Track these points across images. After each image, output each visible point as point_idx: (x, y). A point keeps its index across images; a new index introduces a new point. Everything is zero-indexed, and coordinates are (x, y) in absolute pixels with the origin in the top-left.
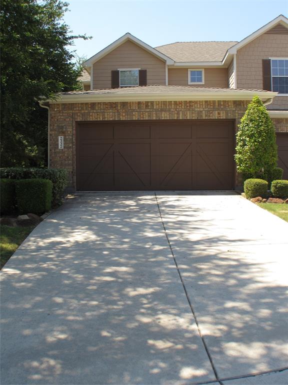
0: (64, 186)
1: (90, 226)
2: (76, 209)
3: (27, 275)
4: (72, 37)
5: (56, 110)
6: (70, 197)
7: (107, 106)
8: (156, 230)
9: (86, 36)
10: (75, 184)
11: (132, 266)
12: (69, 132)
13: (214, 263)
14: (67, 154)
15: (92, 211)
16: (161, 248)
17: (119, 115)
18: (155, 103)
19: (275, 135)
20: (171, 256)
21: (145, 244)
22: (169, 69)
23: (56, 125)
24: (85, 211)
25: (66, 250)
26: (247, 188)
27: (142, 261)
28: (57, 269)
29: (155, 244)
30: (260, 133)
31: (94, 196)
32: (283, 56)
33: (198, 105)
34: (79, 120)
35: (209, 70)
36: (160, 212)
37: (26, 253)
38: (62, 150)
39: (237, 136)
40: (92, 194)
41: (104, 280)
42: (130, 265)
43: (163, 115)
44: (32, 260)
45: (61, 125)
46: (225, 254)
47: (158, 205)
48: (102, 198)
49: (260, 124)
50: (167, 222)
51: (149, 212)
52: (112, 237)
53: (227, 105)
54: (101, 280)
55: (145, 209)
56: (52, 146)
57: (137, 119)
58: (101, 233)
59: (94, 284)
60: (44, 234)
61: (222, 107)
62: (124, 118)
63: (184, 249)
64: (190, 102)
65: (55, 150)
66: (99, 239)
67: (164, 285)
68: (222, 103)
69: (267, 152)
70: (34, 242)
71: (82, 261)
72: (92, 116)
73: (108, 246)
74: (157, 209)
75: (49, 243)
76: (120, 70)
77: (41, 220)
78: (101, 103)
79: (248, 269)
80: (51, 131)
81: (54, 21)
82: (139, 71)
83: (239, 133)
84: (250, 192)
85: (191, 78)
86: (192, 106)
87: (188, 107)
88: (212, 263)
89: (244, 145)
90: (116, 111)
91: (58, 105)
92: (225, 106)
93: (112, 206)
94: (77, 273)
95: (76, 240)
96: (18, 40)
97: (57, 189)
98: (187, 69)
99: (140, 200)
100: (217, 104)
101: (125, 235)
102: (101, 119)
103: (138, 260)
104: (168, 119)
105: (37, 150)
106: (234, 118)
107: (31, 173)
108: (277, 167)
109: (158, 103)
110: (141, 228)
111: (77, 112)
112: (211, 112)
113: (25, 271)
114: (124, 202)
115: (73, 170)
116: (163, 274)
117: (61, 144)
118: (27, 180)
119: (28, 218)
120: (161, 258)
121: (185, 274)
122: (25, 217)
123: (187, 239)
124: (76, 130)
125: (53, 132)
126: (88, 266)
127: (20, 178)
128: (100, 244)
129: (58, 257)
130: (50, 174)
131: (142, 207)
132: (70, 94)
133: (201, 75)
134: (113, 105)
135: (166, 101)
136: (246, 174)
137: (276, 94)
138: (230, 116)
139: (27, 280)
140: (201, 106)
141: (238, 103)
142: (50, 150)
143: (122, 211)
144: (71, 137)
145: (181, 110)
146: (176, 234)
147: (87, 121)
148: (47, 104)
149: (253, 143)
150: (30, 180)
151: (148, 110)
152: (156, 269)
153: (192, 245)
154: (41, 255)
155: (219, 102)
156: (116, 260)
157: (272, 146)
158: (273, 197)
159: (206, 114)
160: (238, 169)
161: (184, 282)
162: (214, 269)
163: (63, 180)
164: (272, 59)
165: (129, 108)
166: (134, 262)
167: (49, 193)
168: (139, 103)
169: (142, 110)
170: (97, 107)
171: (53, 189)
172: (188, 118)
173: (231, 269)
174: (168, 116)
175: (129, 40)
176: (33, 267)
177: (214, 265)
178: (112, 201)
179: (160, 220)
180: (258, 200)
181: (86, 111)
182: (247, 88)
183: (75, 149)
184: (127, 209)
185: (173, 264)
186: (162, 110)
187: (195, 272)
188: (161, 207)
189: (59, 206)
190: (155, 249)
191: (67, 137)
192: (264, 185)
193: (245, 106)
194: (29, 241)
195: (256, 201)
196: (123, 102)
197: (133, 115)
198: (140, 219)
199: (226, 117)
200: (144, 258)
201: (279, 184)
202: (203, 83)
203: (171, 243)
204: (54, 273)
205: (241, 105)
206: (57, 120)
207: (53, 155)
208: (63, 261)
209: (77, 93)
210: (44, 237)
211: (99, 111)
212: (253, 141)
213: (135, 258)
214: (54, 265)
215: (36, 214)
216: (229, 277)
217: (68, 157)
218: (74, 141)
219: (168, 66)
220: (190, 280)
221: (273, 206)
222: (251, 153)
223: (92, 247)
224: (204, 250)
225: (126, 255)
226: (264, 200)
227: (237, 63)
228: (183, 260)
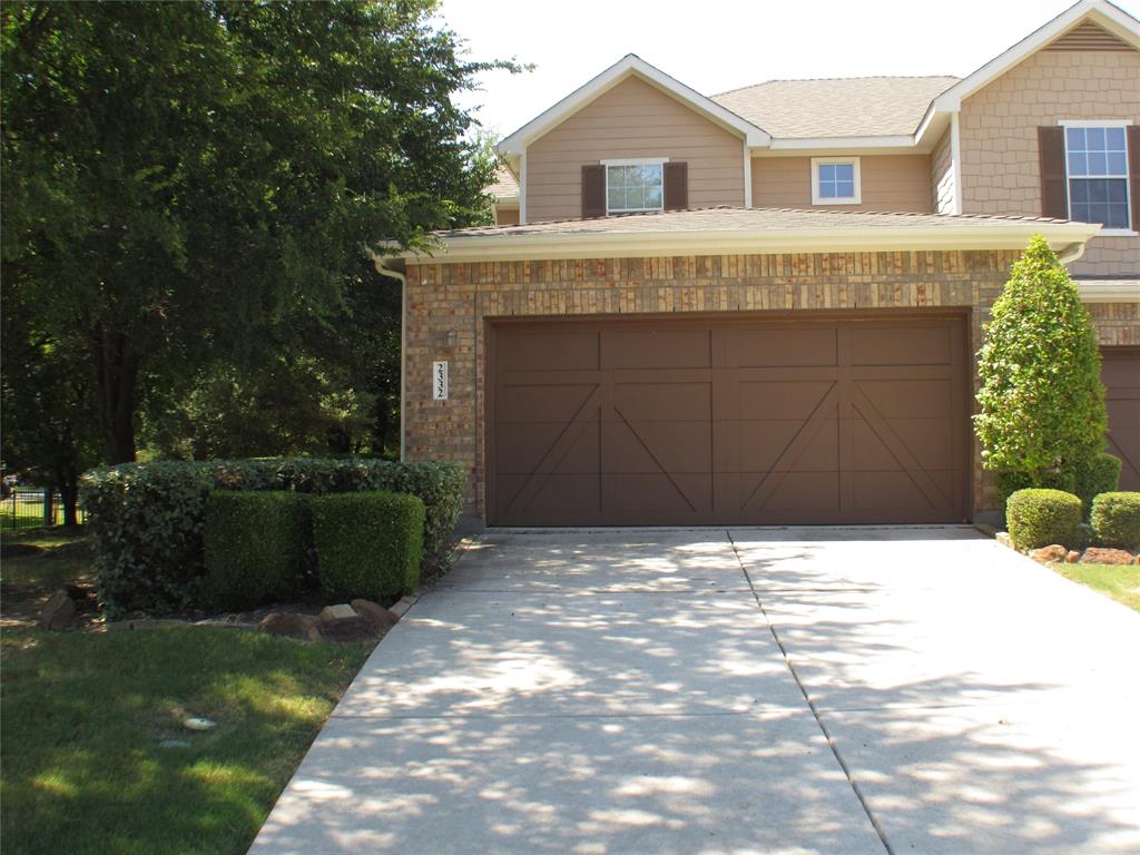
0: (456, 514)
1: (548, 638)
2: (495, 585)
3: (374, 805)
4: (476, 67)
5: (425, 282)
6: (469, 545)
7: (578, 271)
8: (759, 654)
9: (516, 64)
10: (483, 506)
11: (707, 774)
12: (465, 350)
13: (966, 764)
14: (460, 416)
15: (544, 591)
16: (786, 712)
17: (616, 297)
18: (725, 261)
19: (1096, 355)
20: (822, 739)
21: (732, 701)
22: (753, 160)
23: (424, 328)
24: (523, 592)
25: (483, 721)
26: (1017, 518)
27: (734, 757)
28: (466, 782)
29: (763, 701)
30: (1052, 349)
31: (544, 543)
32: (1100, 116)
33: (858, 265)
34: (494, 313)
35: (875, 162)
36: (756, 594)
37: (359, 729)
38: (444, 403)
39: (980, 357)
40: (536, 537)
41: (624, 824)
42: (698, 772)
43: (750, 297)
44: (384, 752)
45: (439, 328)
46: (990, 731)
47: (745, 573)
48: (567, 551)
49: (1054, 321)
50: (786, 628)
51: (721, 594)
52: (621, 676)
53: (945, 265)
54: (615, 823)
55: (707, 586)
56: (412, 393)
57: (670, 309)
58: (584, 664)
59: (593, 838)
60: (407, 666)
61: (930, 270)
62: (632, 305)
63: (857, 718)
64: (833, 256)
65: (421, 404)
66: (581, 682)
67: (822, 841)
68: (930, 260)
69: (1075, 405)
70: (382, 692)
71: (543, 758)
72: (534, 300)
73: (616, 705)
74: (744, 582)
75: (427, 696)
76: (607, 163)
77: (394, 621)
78: (560, 261)
79: (1079, 782)
80: (410, 344)
81: (414, 20)
82: (665, 165)
83: (987, 350)
84: (1027, 530)
85: (821, 186)
86: (840, 269)
87: (828, 273)
88: (959, 762)
89: (1004, 385)
90: (607, 285)
91: (432, 267)
92: (939, 269)
93: (602, 577)
94: (531, 797)
95: (513, 686)
96: (316, 76)
97: (437, 522)
98: (809, 159)
99: (687, 556)
100: (913, 263)
101: (660, 669)
102: (562, 310)
103: (717, 754)
104: (766, 307)
105: (354, 402)
106: (967, 303)
107: (358, 473)
108: (1106, 451)
109: (735, 260)
110: (710, 648)
111: (489, 288)
112: (896, 285)
113: (363, 789)
114: (637, 562)
115: (477, 463)
116: (808, 803)
117: (439, 388)
118: (349, 494)
119: (353, 614)
120: (789, 747)
121: (880, 802)
122: (343, 611)
123: (859, 682)
124: (486, 344)
125: (418, 350)
126: (562, 773)
127: (323, 489)
128: (590, 700)
129: (463, 741)
130: (418, 478)
131: (698, 578)
132: (467, 235)
133: (851, 176)
134: (597, 268)
135: (759, 256)
136: (1009, 473)
137: (1095, 229)
138: (956, 299)
139: (374, 822)
140: (867, 269)
141: (978, 257)
142: (408, 404)
143: (637, 591)
144: (469, 365)
145: (804, 283)
146: (822, 665)
147: (520, 317)
148: (399, 266)
149: (1031, 378)
150: (357, 495)
151: (705, 282)
152: (784, 786)
153: (879, 704)
154: (409, 737)
155: (921, 255)
156: (650, 754)
157: (1090, 387)
158: (1098, 544)
159: (883, 292)
160: (986, 459)
161: (884, 828)
162: (971, 784)
163: (456, 494)
164: (1067, 124)
165: (648, 277)
166: (707, 759)
167: (415, 536)
168: (677, 261)
169: (686, 284)
170: (549, 274)
171: (425, 523)
172: (827, 305)
173: (1025, 785)
174: (765, 301)
175: (633, 76)
176: (390, 775)
177: (966, 769)
178: (599, 558)
179: (761, 620)
180: (1053, 555)
181: (517, 287)
182: (1004, 213)
183: (481, 401)
184: (651, 586)
185: (834, 768)
186: (747, 282)
187: (911, 794)
188: (756, 577)
189: (441, 574)
190: (765, 716)
191: (459, 365)
192: (1069, 509)
193: (1001, 268)
194: (364, 688)
195: (1047, 559)
196: (628, 259)
197: (659, 297)
198: (699, 617)
199: (942, 302)
200: (736, 747)
201: (1118, 506)
202: (857, 199)
203: (811, 697)
204: (459, 798)
205: (988, 264)
206: (430, 313)
207: (417, 420)
208: (481, 757)
209: (487, 232)
210: (408, 677)
211: (556, 285)
212: (1031, 372)
213: (707, 747)
214: (456, 769)
215: (375, 599)
216: (1026, 812)
217: (460, 426)
218: (480, 375)
219: (752, 150)
220: (900, 820)
221: (1102, 571)
222: (1025, 411)
223: (566, 709)
224: (922, 719)
225: (678, 736)
226: (1073, 553)
227: (961, 139)
228: (863, 752)
